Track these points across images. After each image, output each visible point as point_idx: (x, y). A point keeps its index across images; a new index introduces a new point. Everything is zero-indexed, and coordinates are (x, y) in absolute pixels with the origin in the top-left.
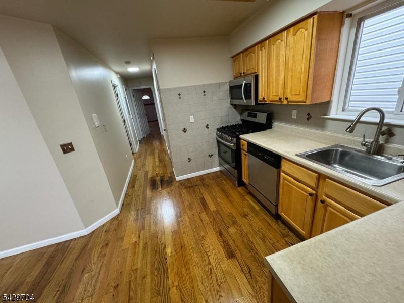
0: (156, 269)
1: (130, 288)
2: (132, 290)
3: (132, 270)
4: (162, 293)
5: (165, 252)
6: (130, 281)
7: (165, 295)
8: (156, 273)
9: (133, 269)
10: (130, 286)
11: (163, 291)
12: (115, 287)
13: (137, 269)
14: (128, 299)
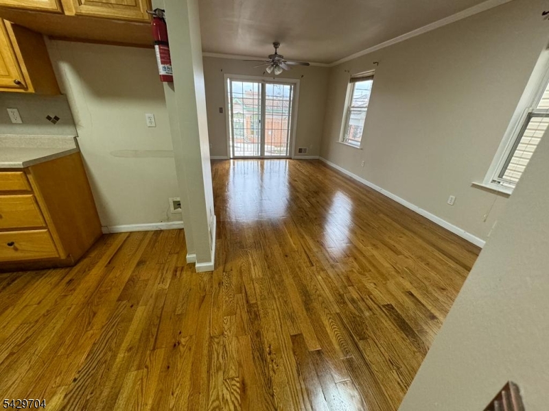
0: (105, 362)
1: (156, 339)
2: (153, 336)
3: (147, 367)
4: (114, 325)
5: (66, 400)
6: (154, 349)
7: (111, 323)
8: (110, 354)
9: (145, 370)
10: (155, 342)
11: (112, 328)
12: (179, 343)
13: (139, 368)
14: (161, 326)
